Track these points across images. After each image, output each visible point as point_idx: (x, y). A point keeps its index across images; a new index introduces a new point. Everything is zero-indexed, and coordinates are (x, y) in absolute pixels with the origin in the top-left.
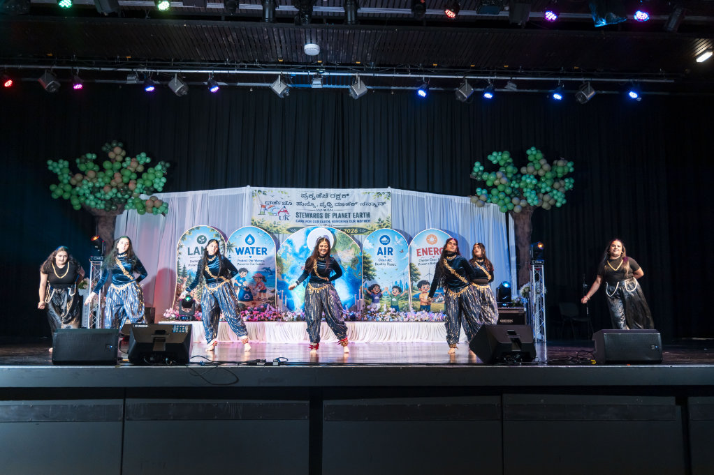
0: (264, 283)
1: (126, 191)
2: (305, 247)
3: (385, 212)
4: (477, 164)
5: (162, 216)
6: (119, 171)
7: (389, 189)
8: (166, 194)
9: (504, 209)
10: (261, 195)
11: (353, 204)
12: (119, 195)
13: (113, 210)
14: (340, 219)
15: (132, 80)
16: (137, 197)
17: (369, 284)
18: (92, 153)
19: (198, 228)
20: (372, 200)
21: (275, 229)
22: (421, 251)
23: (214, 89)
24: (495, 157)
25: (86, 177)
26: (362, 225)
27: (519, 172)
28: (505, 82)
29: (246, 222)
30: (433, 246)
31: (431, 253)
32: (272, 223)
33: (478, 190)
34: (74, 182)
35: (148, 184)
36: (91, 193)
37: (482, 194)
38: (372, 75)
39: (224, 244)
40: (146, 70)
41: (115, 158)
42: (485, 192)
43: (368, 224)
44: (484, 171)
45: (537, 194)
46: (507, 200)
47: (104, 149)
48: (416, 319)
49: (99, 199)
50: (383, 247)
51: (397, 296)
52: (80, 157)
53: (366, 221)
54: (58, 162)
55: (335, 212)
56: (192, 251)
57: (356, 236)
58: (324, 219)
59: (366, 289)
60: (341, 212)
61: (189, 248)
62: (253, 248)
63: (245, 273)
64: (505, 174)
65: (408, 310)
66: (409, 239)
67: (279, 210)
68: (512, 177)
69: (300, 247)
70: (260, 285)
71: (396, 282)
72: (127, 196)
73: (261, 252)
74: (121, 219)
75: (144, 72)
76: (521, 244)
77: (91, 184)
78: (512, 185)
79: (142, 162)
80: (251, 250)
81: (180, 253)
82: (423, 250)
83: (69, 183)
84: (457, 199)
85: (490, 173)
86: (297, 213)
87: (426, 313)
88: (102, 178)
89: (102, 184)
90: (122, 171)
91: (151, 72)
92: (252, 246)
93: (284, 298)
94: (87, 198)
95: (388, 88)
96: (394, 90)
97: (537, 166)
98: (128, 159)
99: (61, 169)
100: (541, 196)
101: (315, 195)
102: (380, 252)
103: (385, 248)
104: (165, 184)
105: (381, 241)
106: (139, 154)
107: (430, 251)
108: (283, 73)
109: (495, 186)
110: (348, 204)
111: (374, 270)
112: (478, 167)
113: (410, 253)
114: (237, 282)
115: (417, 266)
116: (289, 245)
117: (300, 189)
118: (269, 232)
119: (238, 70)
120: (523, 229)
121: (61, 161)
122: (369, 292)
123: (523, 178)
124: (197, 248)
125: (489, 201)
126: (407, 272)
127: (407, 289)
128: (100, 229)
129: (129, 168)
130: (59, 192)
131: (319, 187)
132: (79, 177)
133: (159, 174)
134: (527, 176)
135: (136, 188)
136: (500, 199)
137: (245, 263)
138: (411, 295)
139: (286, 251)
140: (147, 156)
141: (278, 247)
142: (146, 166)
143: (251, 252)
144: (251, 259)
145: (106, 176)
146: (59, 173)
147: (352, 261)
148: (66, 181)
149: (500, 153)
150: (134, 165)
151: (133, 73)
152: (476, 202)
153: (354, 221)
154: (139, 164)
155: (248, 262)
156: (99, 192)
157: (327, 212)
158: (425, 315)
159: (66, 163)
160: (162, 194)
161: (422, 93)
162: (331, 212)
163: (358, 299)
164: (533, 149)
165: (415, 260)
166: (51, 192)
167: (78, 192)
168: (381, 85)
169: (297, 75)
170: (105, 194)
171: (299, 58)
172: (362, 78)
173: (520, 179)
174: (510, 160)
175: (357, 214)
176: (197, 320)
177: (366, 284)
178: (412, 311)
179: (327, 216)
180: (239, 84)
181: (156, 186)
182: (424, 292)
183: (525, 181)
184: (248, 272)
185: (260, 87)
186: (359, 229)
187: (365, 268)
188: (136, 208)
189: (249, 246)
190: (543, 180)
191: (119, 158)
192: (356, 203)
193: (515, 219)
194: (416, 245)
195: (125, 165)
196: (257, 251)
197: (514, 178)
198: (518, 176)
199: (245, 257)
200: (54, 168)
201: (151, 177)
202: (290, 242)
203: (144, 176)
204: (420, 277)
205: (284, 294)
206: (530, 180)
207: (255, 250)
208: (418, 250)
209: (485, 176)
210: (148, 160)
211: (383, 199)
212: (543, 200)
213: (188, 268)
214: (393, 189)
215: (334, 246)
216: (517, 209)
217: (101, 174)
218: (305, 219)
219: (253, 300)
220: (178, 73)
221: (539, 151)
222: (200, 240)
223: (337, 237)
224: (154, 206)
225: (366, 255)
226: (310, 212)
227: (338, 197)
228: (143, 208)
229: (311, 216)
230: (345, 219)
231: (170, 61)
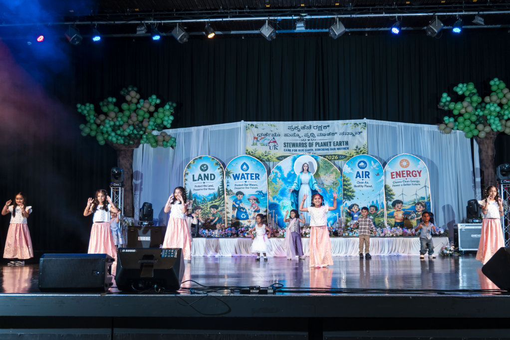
0: (257, 204)
1: (140, 128)
2: (293, 172)
3: (362, 140)
4: (445, 95)
5: (171, 148)
6: (135, 111)
7: (365, 120)
8: (174, 129)
9: (470, 135)
10: (254, 128)
11: (333, 134)
12: (135, 132)
13: (131, 144)
14: (322, 147)
15: (141, 32)
16: (150, 133)
17: (349, 203)
18: (112, 97)
19: (200, 158)
20: (350, 131)
21: (266, 158)
22: (395, 174)
23: (211, 36)
24: (460, 89)
25: (108, 118)
26: (341, 152)
27: (483, 101)
28: (473, 17)
29: (241, 153)
30: (406, 169)
31: (404, 175)
32: (264, 153)
33: (446, 119)
34: (98, 122)
35: (159, 121)
36: (113, 130)
37: (449, 122)
38: (349, 16)
39: (223, 171)
40: (152, 22)
41: (131, 101)
42: (452, 120)
43: (347, 151)
44: (451, 101)
45: (500, 120)
46: (473, 126)
47: (122, 93)
48: (391, 234)
49: (119, 135)
50: (360, 171)
51: (374, 214)
52: (102, 100)
53: (344, 149)
54: (85, 106)
55: (318, 141)
56: (196, 178)
57: (336, 162)
58: (308, 148)
59: (347, 209)
60: (323, 141)
61: (193, 176)
62: (247, 174)
63: (241, 196)
64: (471, 103)
65: (384, 226)
66: (384, 164)
67: (269, 141)
68: (477, 106)
69: (288, 172)
70: (254, 206)
71: (373, 202)
72: (141, 132)
73: (254, 178)
74: (138, 152)
75: (151, 23)
76: (485, 166)
77: (112, 123)
78: (477, 113)
79: (153, 103)
80: (246, 176)
81: (186, 180)
82: (396, 172)
83: (95, 123)
84: (426, 127)
85: (456, 102)
86: (285, 143)
87: (401, 229)
88: (121, 117)
89: (121, 123)
90: (137, 111)
91: (157, 23)
92: (247, 172)
93: (275, 217)
94: (109, 135)
95: (363, 29)
96: (368, 32)
97: (501, 95)
98: (142, 101)
99: (88, 111)
100: (504, 122)
101: (300, 127)
102: (358, 175)
103: (363, 172)
104: (173, 121)
105: (359, 166)
106: (151, 96)
107: (403, 174)
108: (270, 18)
109: (460, 115)
110: (329, 134)
111: (353, 192)
112: (445, 98)
113: (385, 176)
114: (235, 204)
115: (392, 188)
116: (278, 171)
117: (287, 122)
118: (261, 160)
119: (230, 17)
120: (487, 152)
121: (88, 104)
122: (349, 211)
123: (488, 106)
124: (200, 175)
125: (456, 128)
126: (383, 193)
127: (383, 208)
128: (121, 161)
129: (143, 108)
130: (87, 130)
131: (303, 120)
132: (102, 117)
133: (168, 113)
134: (491, 104)
135: (149, 125)
136: (465, 126)
137: (241, 187)
138: (386, 213)
139: (276, 176)
140: (158, 98)
141: (269, 173)
142: (157, 106)
143: (246, 177)
144: (247, 183)
145: (124, 115)
146: (87, 115)
147: (333, 183)
148: (92, 121)
149: (465, 85)
150: (147, 105)
151: (142, 25)
152: (444, 130)
153: (335, 149)
154: (150, 105)
155: (244, 186)
156: (119, 129)
157: (311, 142)
158: (399, 231)
159: (92, 106)
160: (171, 130)
161: (395, 31)
162: (314, 142)
163: (340, 217)
164: (496, 79)
165: (390, 182)
166: (81, 131)
167: (102, 130)
168: (357, 28)
169: (283, 20)
170: (124, 130)
171: (284, 2)
172: (340, 19)
173: (485, 107)
174: (475, 91)
175: (337, 142)
176: (202, 237)
177: (346, 204)
178: (387, 227)
179: (311, 145)
180: (232, 32)
181: (165, 123)
182: (397, 211)
183: (489, 109)
184: (243, 195)
185: (250, 34)
186: (339, 156)
187: (345, 190)
188: (149, 142)
189: (244, 173)
190: (506, 107)
191: (135, 101)
192: (336, 133)
193: (479, 143)
194: (390, 169)
195: (139, 106)
196: (251, 177)
197: (479, 106)
198: (482, 105)
199: (241, 182)
200: (82, 110)
201: (161, 115)
202: (279, 168)
203: (155, 114)
204: (394, 197)
205: (275, 214)
206: (493, 108)
207: (249, 176)
208: (392, 173)
209: (452, 106)
210: (158, 101)
211: (359, 129)
212: (506, 126)
213: (193, 192)
214: (368, 120)
215: (317, 171)
216: (482, 135)
217: (120, 115)
218: (292, 149)
219: (248, 219)
220: (179, 23)
221: (501, 81)
222: (203, 168)
223: (320, 163)
224: (164, 141)
225: (345, 178)
226: (296, 142)
227: (320, 128)
228: (156, 142)
229: (297, 146)
230: (327, 147)
231: (173, 11)
